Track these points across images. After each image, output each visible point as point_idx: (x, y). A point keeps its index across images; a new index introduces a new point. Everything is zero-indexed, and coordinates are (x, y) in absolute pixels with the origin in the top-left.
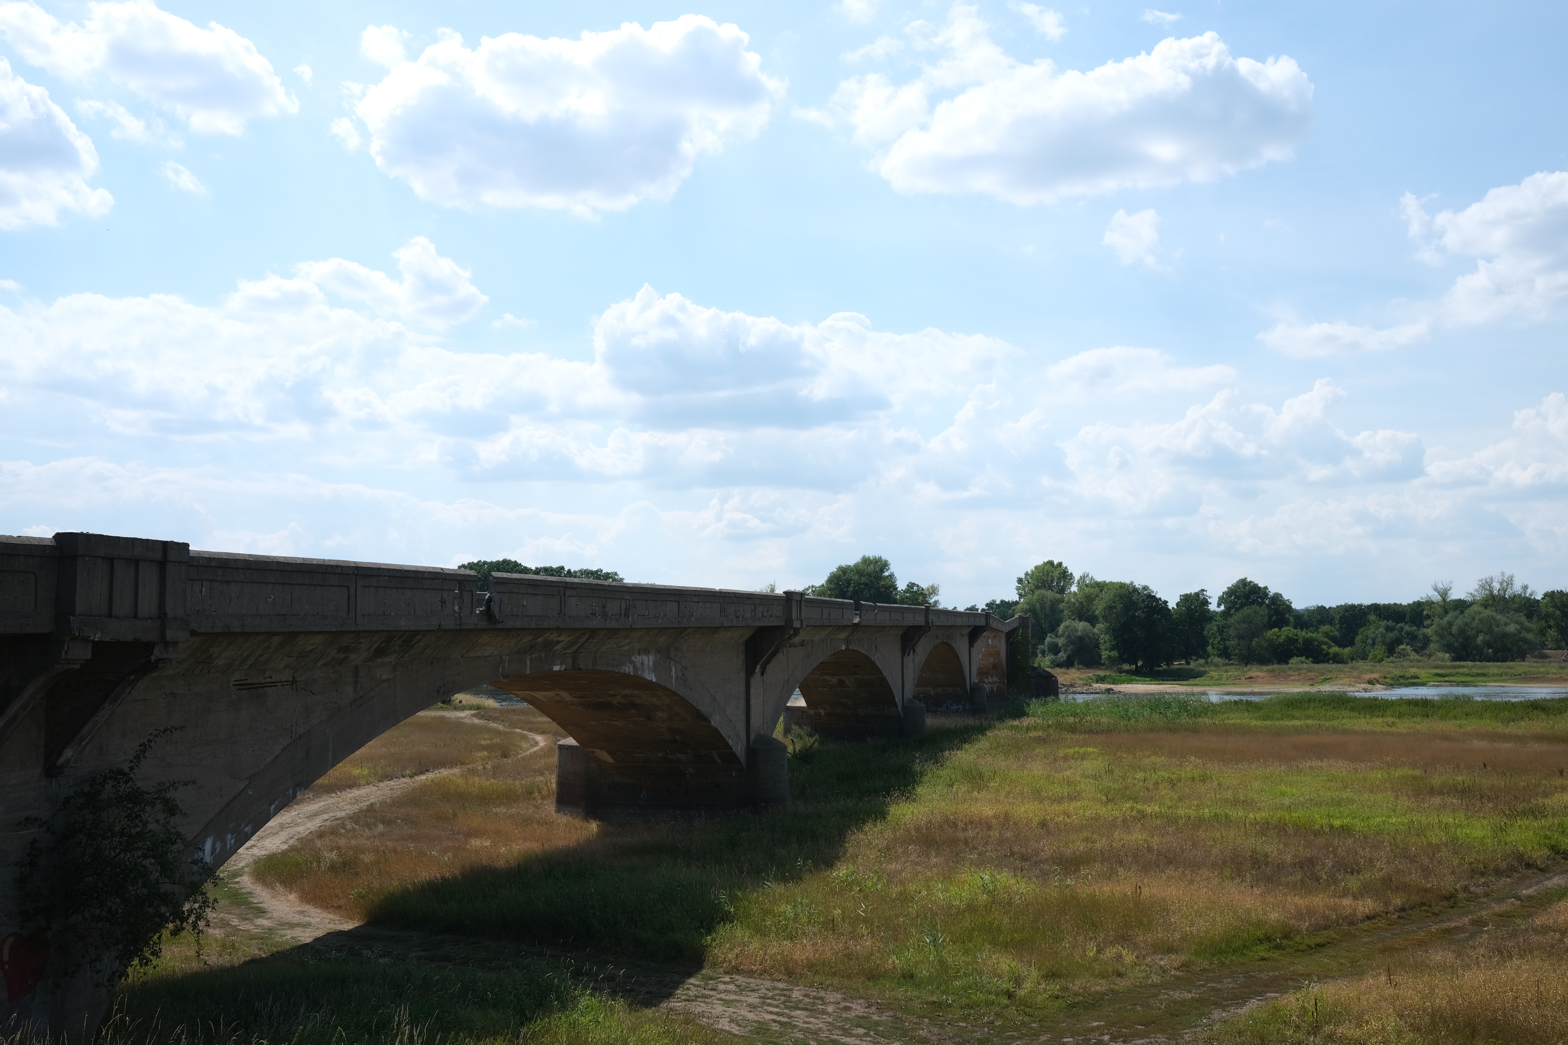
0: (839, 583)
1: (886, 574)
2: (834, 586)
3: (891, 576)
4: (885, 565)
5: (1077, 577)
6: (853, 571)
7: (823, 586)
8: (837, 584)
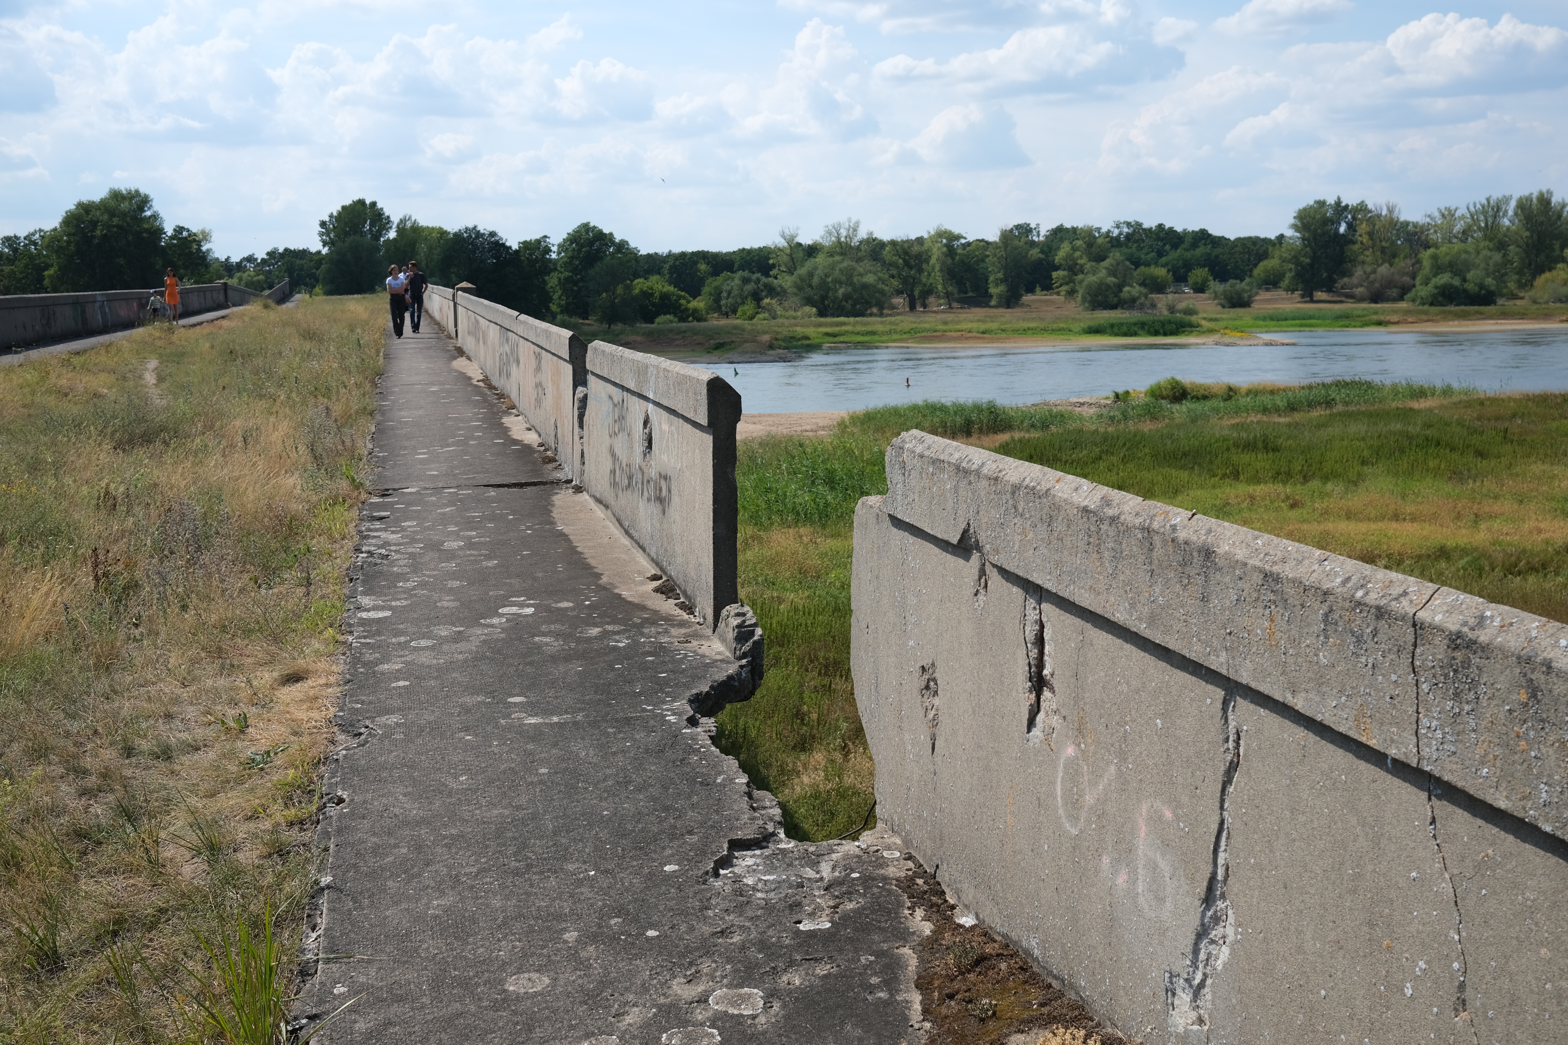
0: (79, 226)
1: (148, 213)
2: (73, 231)
3: (155, 217)
4: (143, 202)
5: (395, 219)
6: (100, 209)
7: (55, 230)
8: (78, 226)
